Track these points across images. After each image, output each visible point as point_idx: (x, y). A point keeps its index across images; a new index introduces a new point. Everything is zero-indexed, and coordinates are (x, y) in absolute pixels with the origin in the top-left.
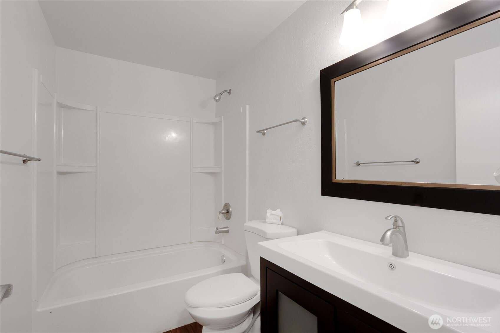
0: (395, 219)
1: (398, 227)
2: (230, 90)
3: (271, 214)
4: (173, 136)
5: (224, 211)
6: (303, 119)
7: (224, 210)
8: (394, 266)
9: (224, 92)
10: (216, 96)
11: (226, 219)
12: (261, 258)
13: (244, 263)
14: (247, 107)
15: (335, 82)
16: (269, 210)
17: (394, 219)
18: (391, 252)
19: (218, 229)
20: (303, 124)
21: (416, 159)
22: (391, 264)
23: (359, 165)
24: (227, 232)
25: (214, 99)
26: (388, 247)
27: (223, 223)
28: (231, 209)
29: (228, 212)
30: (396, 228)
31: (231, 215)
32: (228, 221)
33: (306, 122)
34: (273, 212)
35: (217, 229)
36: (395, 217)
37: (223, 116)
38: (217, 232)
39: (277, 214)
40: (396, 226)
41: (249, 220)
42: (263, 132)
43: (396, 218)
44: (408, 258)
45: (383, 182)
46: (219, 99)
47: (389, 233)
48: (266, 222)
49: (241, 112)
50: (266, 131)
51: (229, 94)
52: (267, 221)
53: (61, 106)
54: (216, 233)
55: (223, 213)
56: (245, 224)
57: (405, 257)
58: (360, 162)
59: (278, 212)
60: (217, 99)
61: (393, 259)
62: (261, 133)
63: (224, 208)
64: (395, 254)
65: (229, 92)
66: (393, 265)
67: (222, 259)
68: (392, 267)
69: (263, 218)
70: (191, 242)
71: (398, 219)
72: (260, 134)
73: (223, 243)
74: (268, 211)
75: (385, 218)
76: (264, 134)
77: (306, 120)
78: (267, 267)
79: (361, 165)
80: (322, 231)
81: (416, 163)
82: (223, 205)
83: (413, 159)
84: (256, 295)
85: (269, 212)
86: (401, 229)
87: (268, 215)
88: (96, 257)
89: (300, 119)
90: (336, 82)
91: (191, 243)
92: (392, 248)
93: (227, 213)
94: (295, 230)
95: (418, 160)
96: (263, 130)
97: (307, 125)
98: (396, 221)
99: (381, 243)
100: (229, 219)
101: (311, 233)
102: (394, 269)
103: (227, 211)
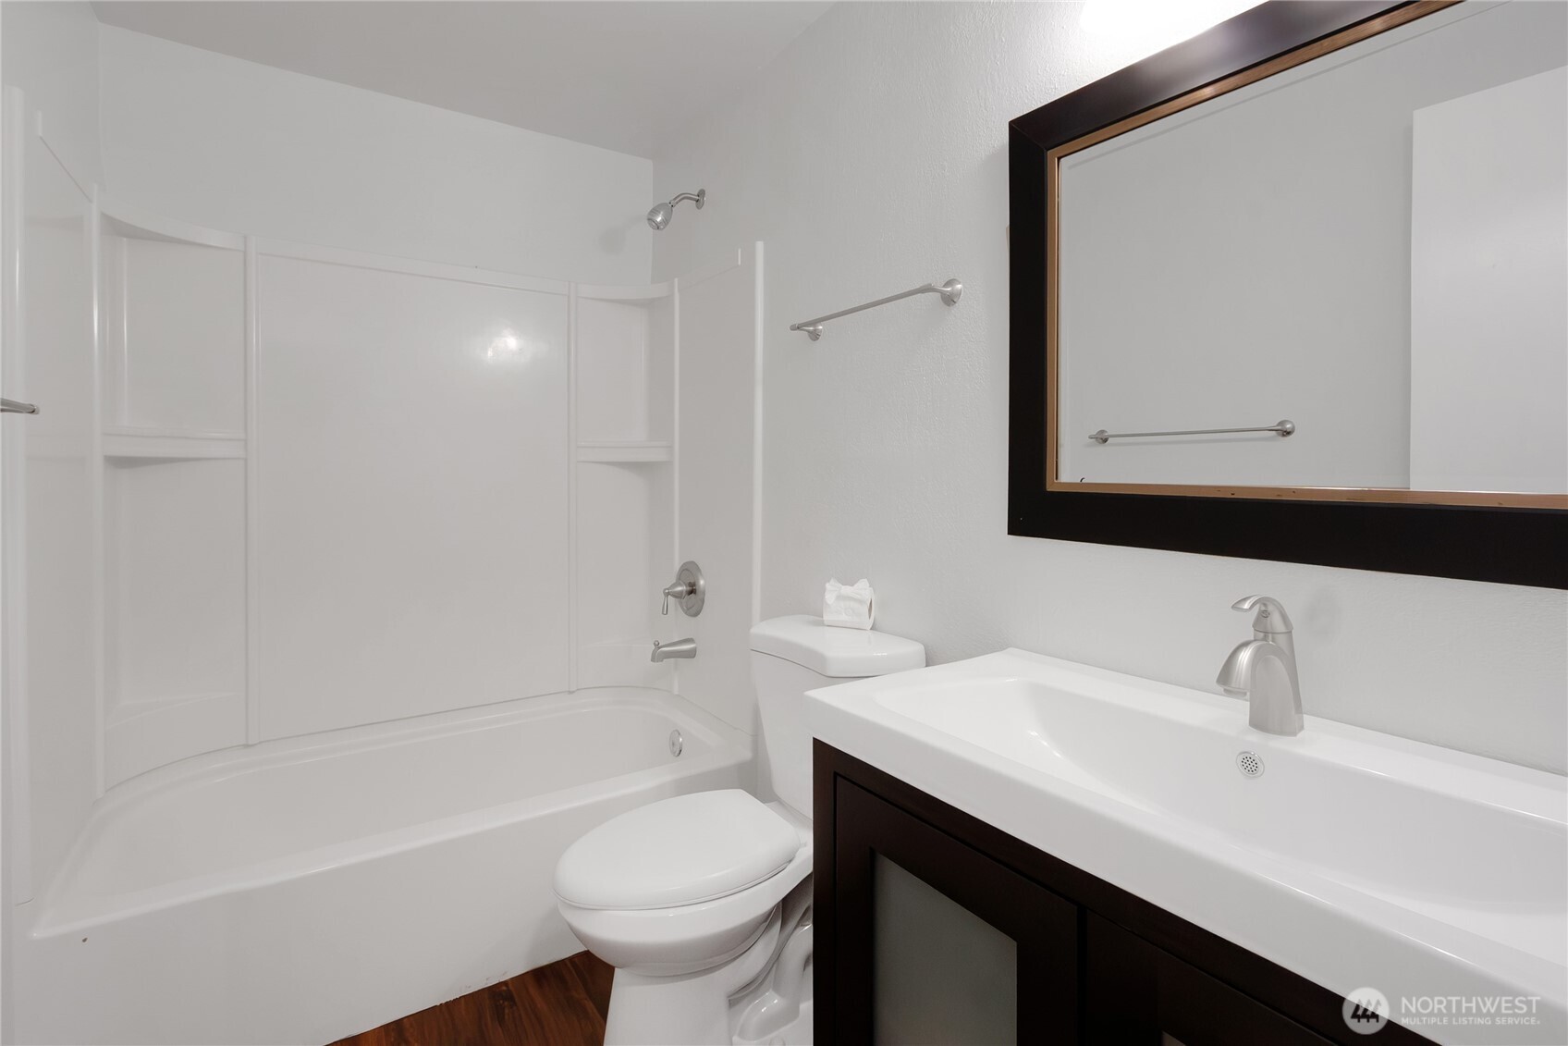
0: (1263, 608)
1: (1270, 635)
2: (702, 193)
3: (840, 597)
4: (508, 345)
5: (679, 589)
6: (949, 283)
7: (680, 585)
8: (1259, 763)
9: (683, 197)
10: (654, 211)
11: (686, 613)
12: (818, 745)
13: (747, 755)
14: (760, 246)
15: (1059, 159)
16: (832, 582)
17: (1257, 608)
18: (1245, 718)
19: (659, 648)
20: (949, 300)
21: (1281, 423)
22: (1249, 756)
23: (1105, 440)
24: (691, 654)
25: (649, 219)
26: (1240, 701)
27: (677, 625)
28: (702, 582)
29: (692, 591)
30: (1265, 639)
31: (703, 601)
32: (693, 619)
33: (959, 294)
34: (847, 590)
35: (657, 646)
36: (1264, 601)
37: (676, 280)
38: (656, 657)
39: (859, 597)
40: (1266, 633)
41: (766, 616)
42: (810, 329)
43: (1265, 605)
44: (1300, 735)
45: (1218, 488)
46: (666, 221)
47: (1245, 657)
48: (822, 624)
49: (739, 263)
50: (821, 327)
51: (699, 207)
52: (827, 618)
53: (116, 229)
54: (653, 660)
55: (678, 596)
56: (753, 630)
57: (1294, 734)
58: (1109, 433)
59: (863, 589)
60: (659, 219)
61: (1255, 739)
62: (808, 331)
63: (679, 577)
64: (1258, 723)
65: (699, 199)
66: (1257, 761)
67: (673, 744)
68: (1250, 764)
69: (813, 613)
70: (572, 690)
71: (1271, 608)
72: (802, 335)
73: (677, 693)
74: (828, 585)
75: (1233, 607)
76: (815, 336)
77: (959, 286)
78: (836, 774)
79: (1110, 440)
80: (1009, 649)
81: (1283, 435)
82: (677, 567)
83: (1273, 423)
84: (790, 861)
85: (832, 591)
86: (1282, 640)
87: (830, 598)
88: (250, 743)
89: (939, 285)
90: (1062, 160)
91: (571, 692)
92: (1248, 703)
93: (690, 592)
94: (915, 649)
95: (1288, 426)
96: (814, 323)
97: (960, 303)
98: (1264, 615)
99: (1221, 689)
100: (696, 614)
101: (971, 656)
102: (1258, 774)
103: (689, 588)
